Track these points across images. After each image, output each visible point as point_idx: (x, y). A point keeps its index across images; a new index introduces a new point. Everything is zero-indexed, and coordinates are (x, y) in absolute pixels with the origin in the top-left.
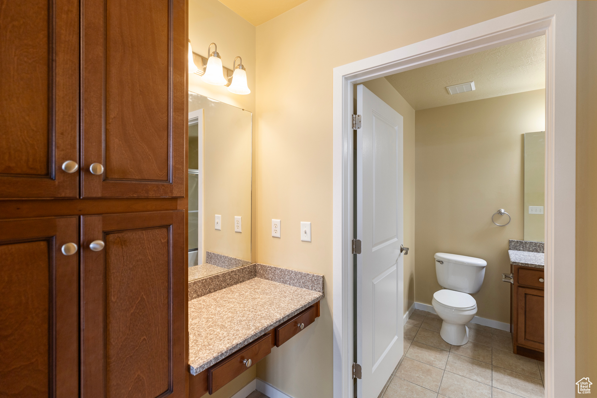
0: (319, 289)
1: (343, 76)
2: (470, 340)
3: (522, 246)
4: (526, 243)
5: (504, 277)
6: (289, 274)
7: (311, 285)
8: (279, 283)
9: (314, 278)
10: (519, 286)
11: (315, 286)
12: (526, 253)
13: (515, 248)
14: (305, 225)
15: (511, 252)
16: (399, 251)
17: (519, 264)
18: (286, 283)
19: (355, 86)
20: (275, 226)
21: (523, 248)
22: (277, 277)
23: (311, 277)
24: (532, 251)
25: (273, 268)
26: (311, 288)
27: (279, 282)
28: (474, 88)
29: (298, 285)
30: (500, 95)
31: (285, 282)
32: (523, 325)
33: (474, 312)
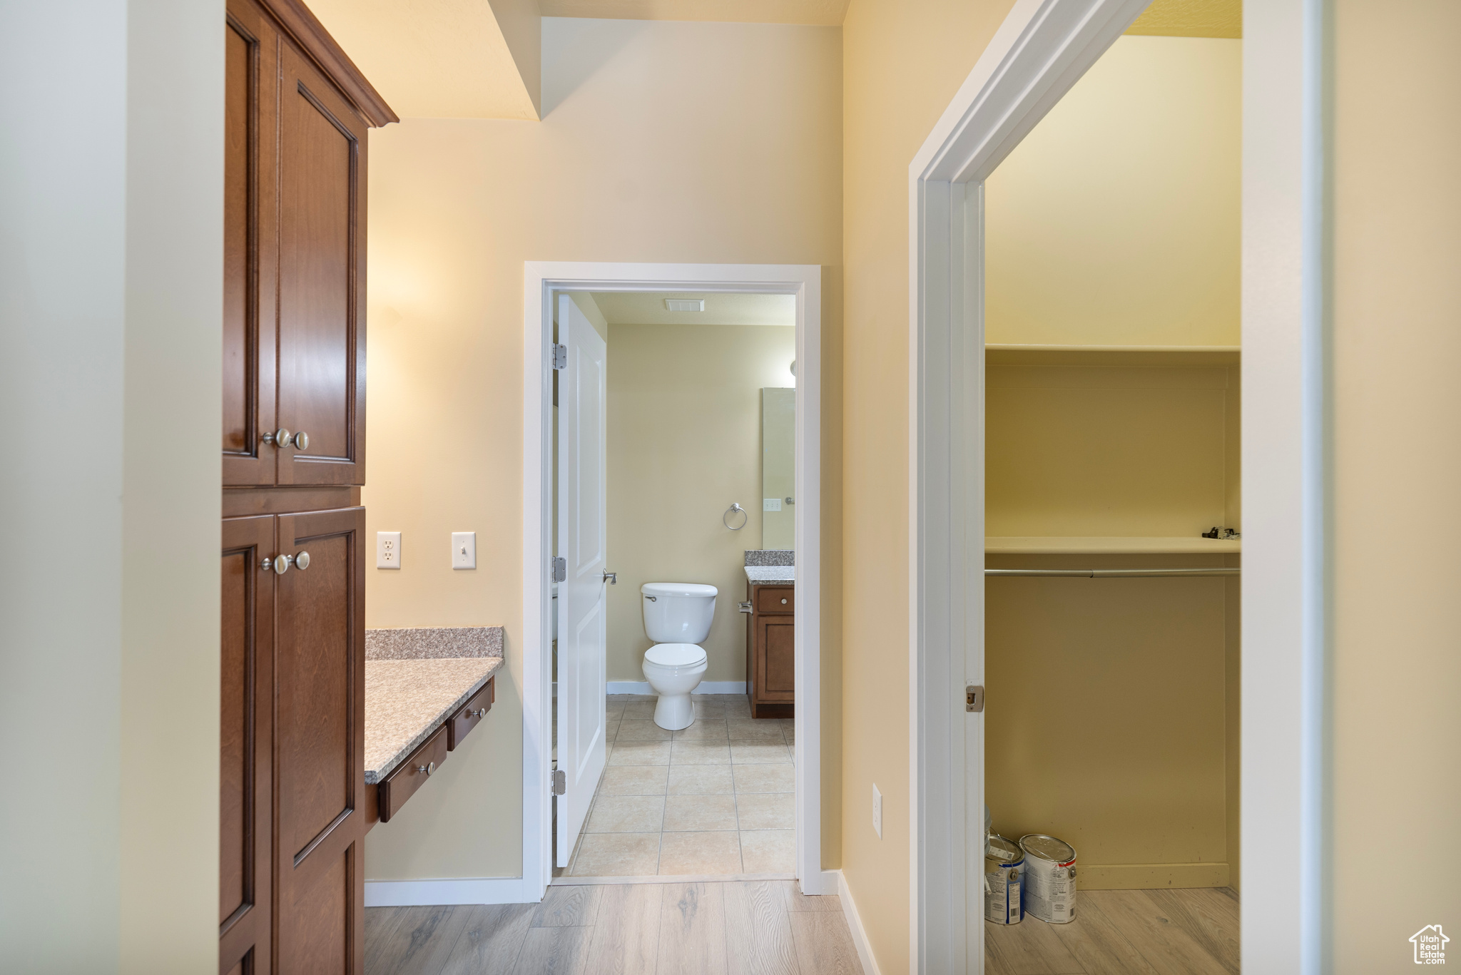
0: (495, 652)
1: (543, 279)
2: (698, 718)
3: (760, 559)
4: (765, 552)
5: (741, 606)
6: (424, 637)
7: (477, 648)
8: (399, 661)
9: (483, 633)
10: (760, 616)
11: (487, 648)
12: (765, 568)
13: (753, 563)
14: (462, 538)
15: (747, 569)
16: (602, 580)
17: (760, 583)
18: (416, 657)
19: (556, 294)
20: (386, 546)
21: (761, 561)
22: (392, 650)
23: (478, 634)
24: (772, 565)
25: (380, 633)
26: (477, 653)
27: (397, 659)
28: (702, 309)
29: (447, 654)
30: (734, 323)
31: (414, 654)
32: (764, 671)
33: (704, 668)
